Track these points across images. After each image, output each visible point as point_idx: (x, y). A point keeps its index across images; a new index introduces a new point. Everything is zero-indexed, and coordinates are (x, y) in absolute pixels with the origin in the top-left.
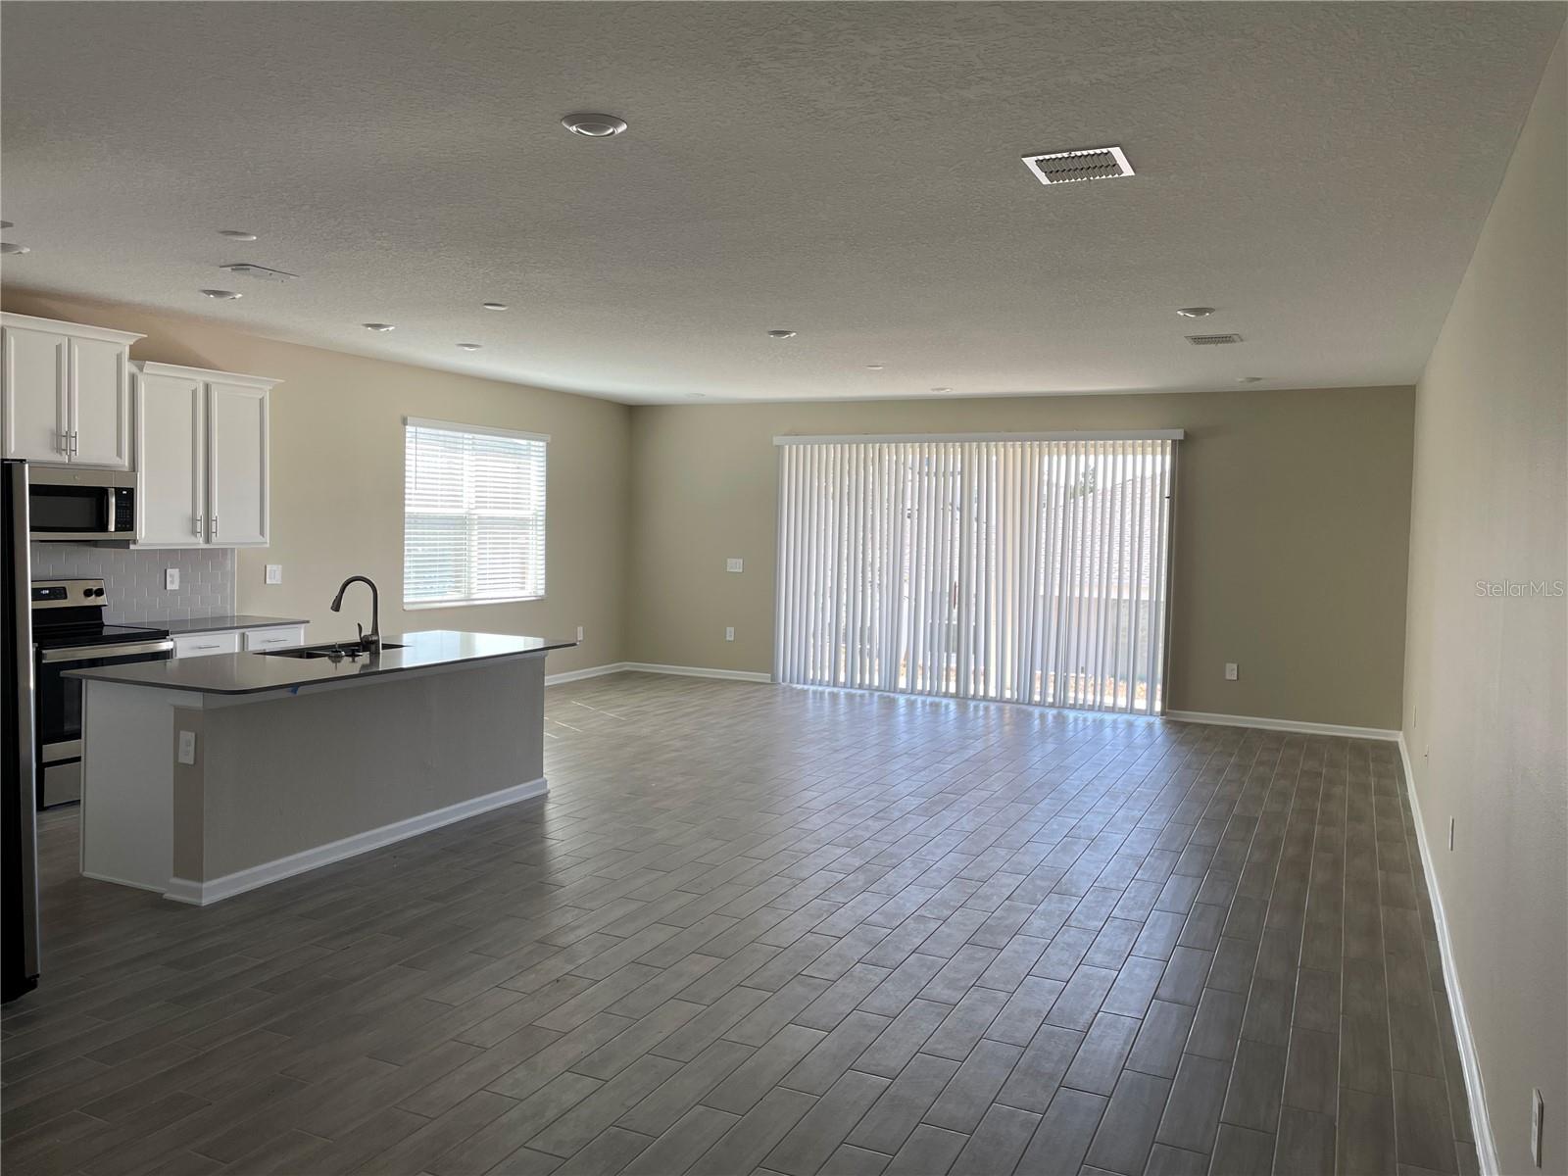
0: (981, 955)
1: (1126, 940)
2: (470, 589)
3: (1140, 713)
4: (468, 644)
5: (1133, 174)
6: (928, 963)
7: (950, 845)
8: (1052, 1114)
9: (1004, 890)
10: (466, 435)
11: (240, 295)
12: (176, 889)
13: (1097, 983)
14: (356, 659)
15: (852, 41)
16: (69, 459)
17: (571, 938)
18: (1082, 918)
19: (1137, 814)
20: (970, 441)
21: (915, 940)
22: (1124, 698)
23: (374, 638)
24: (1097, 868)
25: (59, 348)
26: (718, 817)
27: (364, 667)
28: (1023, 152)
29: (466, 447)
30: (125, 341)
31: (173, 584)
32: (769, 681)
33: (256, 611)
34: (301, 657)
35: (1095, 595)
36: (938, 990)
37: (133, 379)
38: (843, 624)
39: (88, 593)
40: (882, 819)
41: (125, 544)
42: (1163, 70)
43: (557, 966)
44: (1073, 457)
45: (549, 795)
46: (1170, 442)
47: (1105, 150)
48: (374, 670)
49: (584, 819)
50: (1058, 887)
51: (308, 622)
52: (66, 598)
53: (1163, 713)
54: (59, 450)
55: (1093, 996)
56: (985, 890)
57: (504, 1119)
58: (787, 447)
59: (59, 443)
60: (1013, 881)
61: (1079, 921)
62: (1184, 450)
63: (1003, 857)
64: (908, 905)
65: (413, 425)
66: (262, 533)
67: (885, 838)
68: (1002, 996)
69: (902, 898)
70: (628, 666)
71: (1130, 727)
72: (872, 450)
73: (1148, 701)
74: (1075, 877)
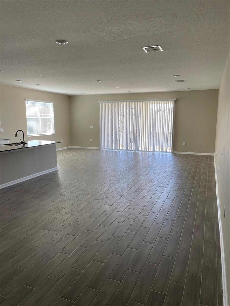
0: (137, 193)
1: (163, 190)
2: (40, 132)
3: (168, 152)
4: (40, 143)
5: (163, 50)
6: (128, 194)
7: (132, 176)
8: (148, 216)
9: (142, 183)
13: (157, 196)
14: (21, 145)
15: (109, 27)
17: (65, 193)
18: (155, 186)
19: (166, 169)
20: (136, 102)
21: (126, 191)
22: (165, 150)
23: (24, 141)
24: (158, 178)
26: (90, 173)
27: (22, 147)
28: (142, 47)
29: (37, 105)
32: (99, 149)
34: (9, 145)
35: (158, 131)
36: (130, 199)
38: (113, 139)
40: (120, 172)
42: (166, 32)
43: (62, 198)
45: (59, 170)
46: (173, 101)
47: (157, 46)
48: (24, 147)
49: (65, 174)
50: (151, 182)
51: (10, 139)
53: (172, 152)
55: (156, 198)
56: (139, 183)
57: (56, 221)
58: (101, 104)
60: (143, 181)
62: (176, 102)
63: (142, 177)
64: (125, 186)
65: (27, 100)
67: (121, 175)
68: (141, 199)
70: (72, 147)
71: (166, 155)
72: (117, 104)
73: (169, 150)
74: (154, 180)
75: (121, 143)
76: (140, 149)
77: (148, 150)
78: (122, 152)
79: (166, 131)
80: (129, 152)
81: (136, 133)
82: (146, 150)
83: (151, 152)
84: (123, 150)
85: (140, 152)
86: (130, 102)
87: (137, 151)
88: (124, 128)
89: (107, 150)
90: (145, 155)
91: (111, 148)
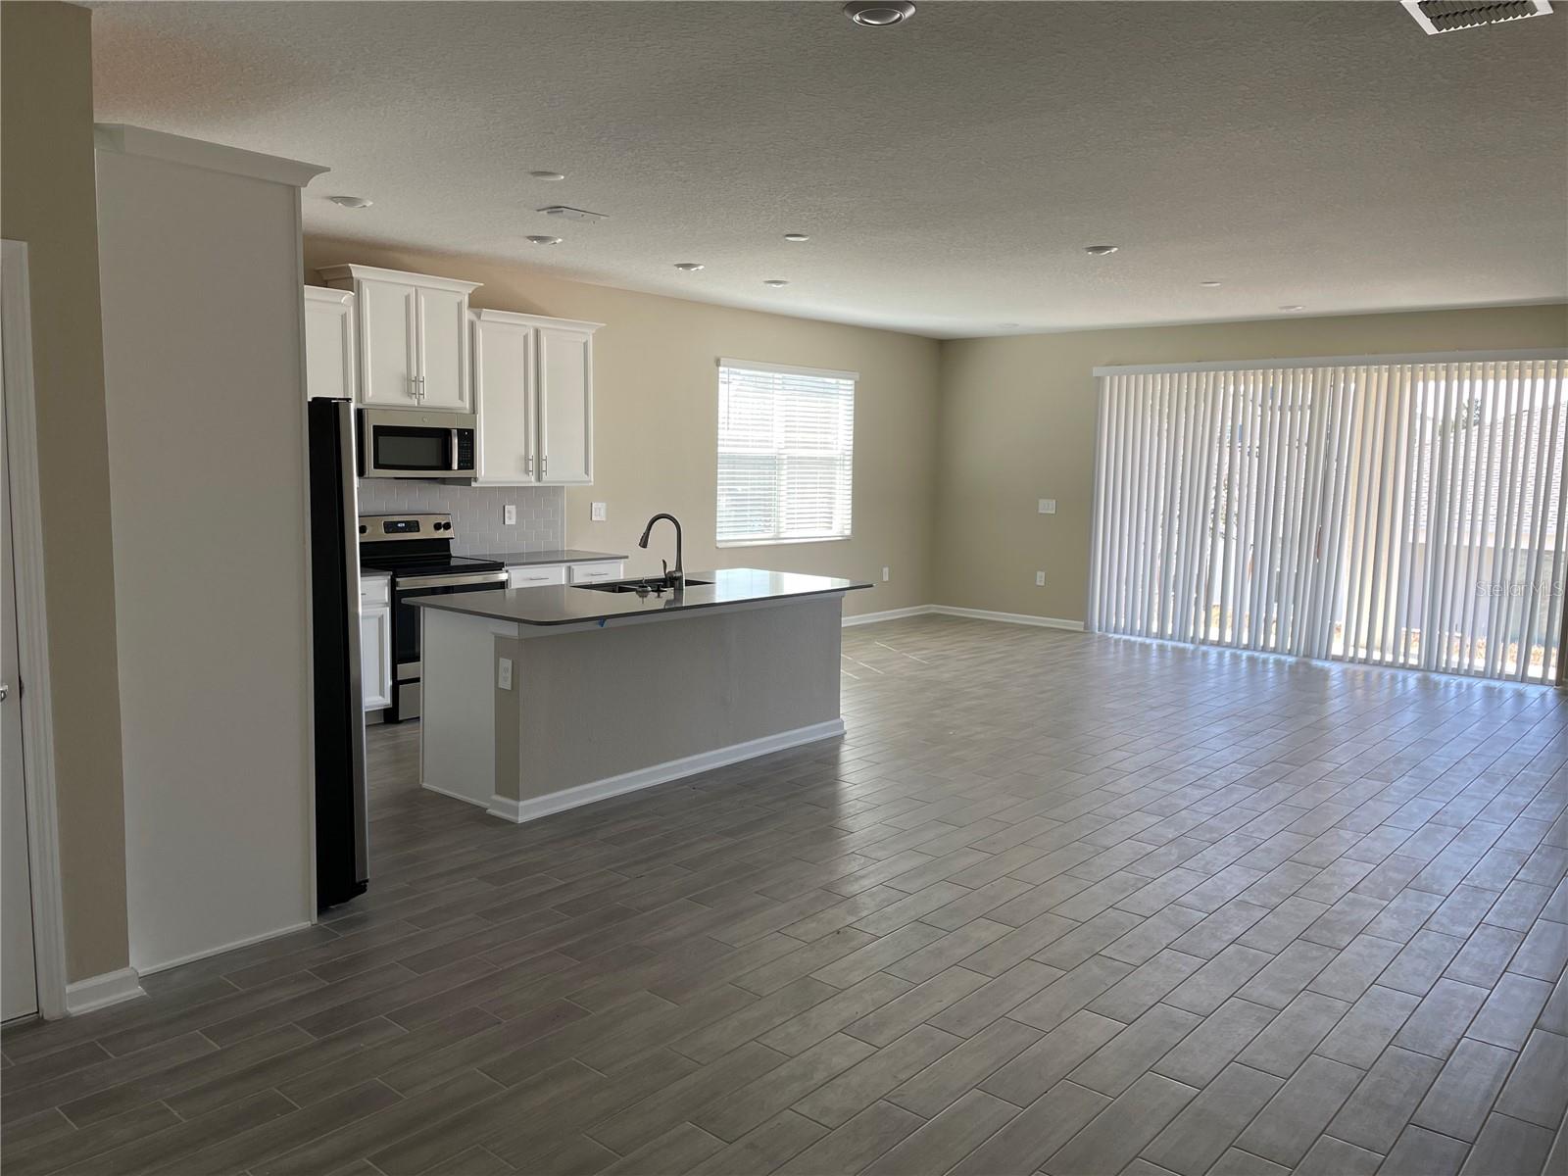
0: (1315, 953)
1: (1501, 953)
2: (779, 527)
3: (1533, 681)
4: (777, 583)
5: (1552, 12)
6: (1251, 957)
7: (1281, 823)
8: (1396, 1156)
9: (1347, 879)
10: (777, 375)
11: (560, 240)
12: (497, 805)
13: (1462, 1002)
14: (661, 594)
16: (418, 403)
17: (855, 888)
18: (1445, 920)
19: (1522, 801)
20: (1325, 366)
21: (1236, 928)
22: (1515, 665)
23: (678, 574)
24: (1466, 862)
25: (407, 298)
26: (1018, 772)
27: (668, 602)
29: (776, 387)
30: (463, 290)
31: (511, 520)
32: (1082, 629)
33: (582, 546)
34: (614, 591)
35: (1466, 542)
36: (1260, 990)
37: (472, 325)
38: (1173, 573)
39: (437, 527)
40: (1201, 787)
41: (467, 481)
43: (838, 916)
44: (1455, 383)
45: (846, 737)
48: (678, 605)
49: (878, 764)
50: (1416, 882)
51: (627, 557)
52: (418, 531)
53: (1559, 682)
54: (410, 394)
55: (1456, 1017)
56: (1324, 878)
58: (1108, 379)
59: (409, 387)
60: (1359, 870)
61: (1442, 925)
63: (1348, 841)
64: (1229, 887)
65: (725, 366)
66: (587, 472)
67: (1206, 809)
68: (1341, 1005)
69: (1221, 879)
70: (934, 609)
71: (1520, 696)
72: (1206, 379)
73: (1541, 668)
74: (1438, 872)
75: (1216, 600)
76: (1337, 649)
77: (1389, 658)
78: (1221, 656)
79: (1525, 545)
80: (1265, 662)
81: (1318, 554)
82: (1376, 656)
83: (1413, 668)
84: (1229, 646)
85: (1335, 669)
86: (1285, 368)
87: (1319, 658)
88: (1238, 515)
89: (1133, 639)
90: (1367, 688)
91: (1155, 628)
